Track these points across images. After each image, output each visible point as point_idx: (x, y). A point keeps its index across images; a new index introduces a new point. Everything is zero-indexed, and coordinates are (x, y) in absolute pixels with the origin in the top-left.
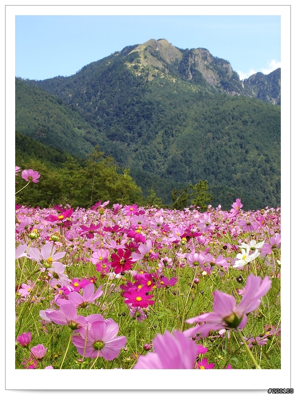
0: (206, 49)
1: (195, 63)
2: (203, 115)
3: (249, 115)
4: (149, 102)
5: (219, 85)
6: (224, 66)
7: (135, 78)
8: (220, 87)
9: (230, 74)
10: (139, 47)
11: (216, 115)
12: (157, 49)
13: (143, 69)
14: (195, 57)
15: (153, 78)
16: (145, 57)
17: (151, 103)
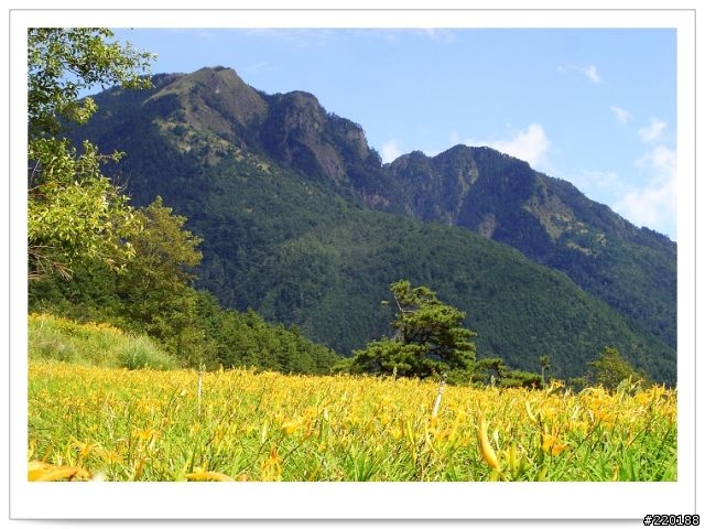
0: (310, 96)
1: (298, 128)
2: (366, 262)
3: (467, 270)
4: (227, 218)
5: (347, 180)
6: (351, 135)
7: (180, 158)
8: (349, 185)
9: (364, 155)
10: (176, 83)
11: (395, 265)
12: (217, 91)
13: (194, 137)
14: (298, 115)
15: (218, 159)
16: (195, 109)
17: (231, 222)
